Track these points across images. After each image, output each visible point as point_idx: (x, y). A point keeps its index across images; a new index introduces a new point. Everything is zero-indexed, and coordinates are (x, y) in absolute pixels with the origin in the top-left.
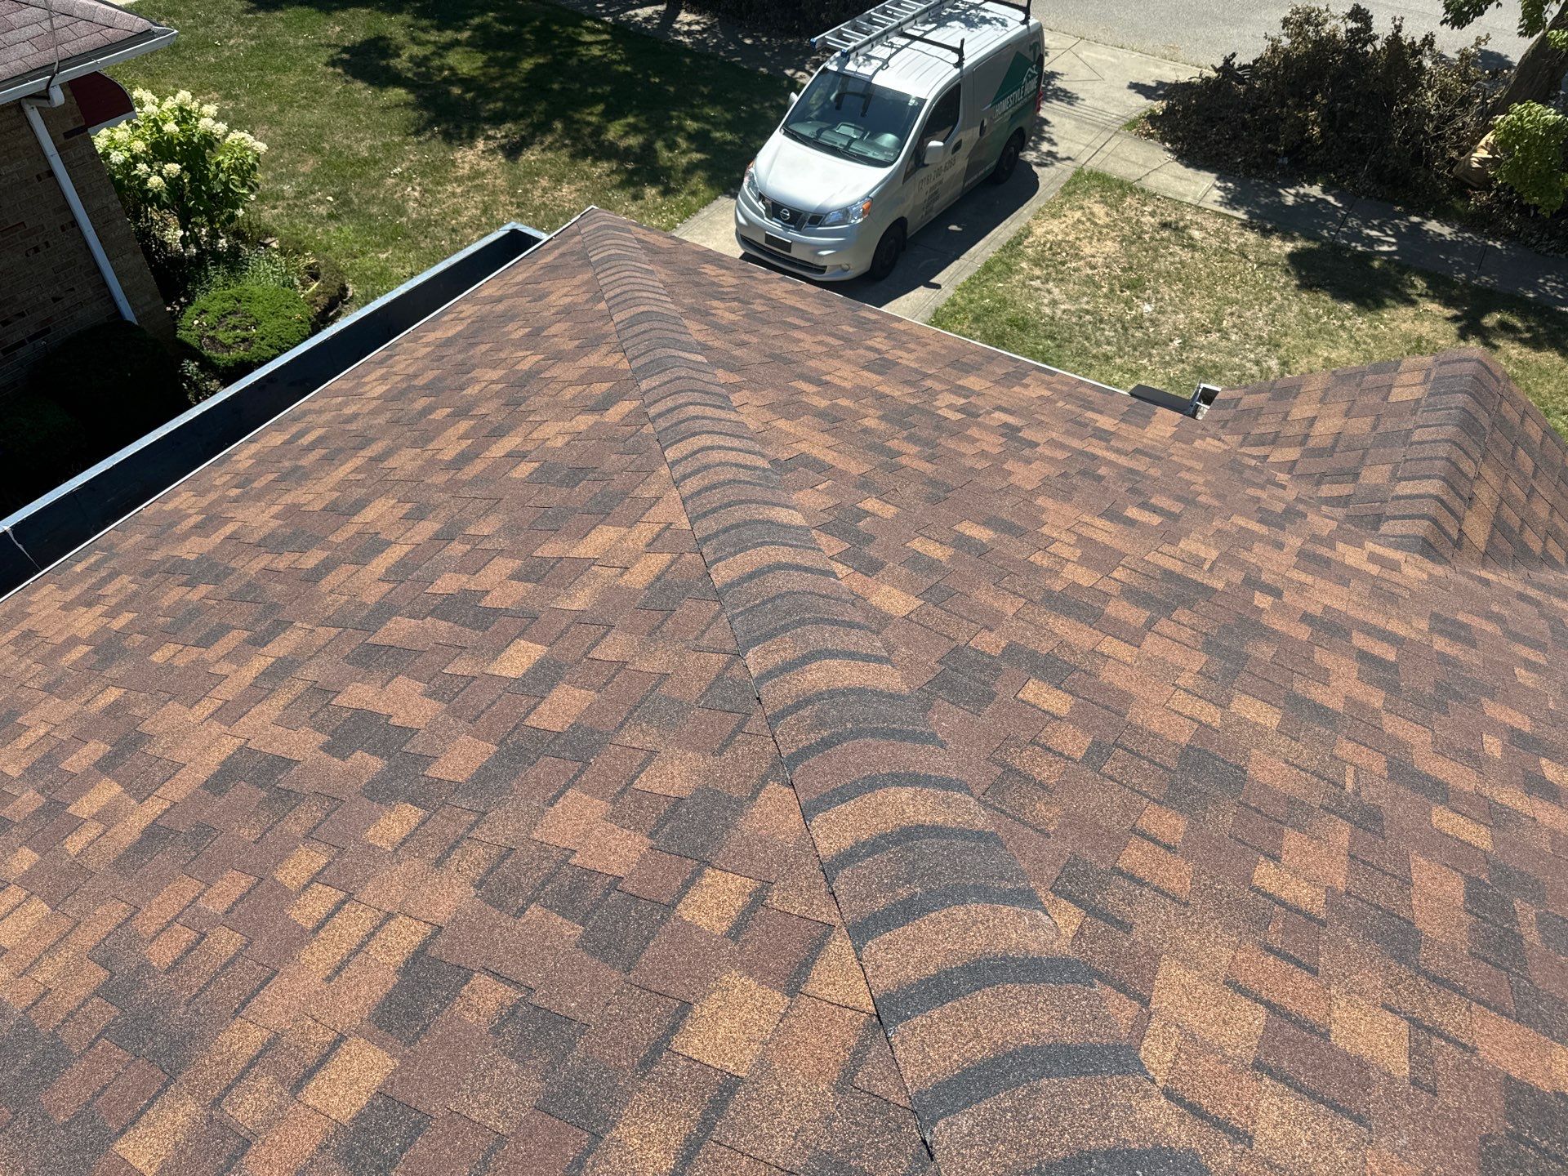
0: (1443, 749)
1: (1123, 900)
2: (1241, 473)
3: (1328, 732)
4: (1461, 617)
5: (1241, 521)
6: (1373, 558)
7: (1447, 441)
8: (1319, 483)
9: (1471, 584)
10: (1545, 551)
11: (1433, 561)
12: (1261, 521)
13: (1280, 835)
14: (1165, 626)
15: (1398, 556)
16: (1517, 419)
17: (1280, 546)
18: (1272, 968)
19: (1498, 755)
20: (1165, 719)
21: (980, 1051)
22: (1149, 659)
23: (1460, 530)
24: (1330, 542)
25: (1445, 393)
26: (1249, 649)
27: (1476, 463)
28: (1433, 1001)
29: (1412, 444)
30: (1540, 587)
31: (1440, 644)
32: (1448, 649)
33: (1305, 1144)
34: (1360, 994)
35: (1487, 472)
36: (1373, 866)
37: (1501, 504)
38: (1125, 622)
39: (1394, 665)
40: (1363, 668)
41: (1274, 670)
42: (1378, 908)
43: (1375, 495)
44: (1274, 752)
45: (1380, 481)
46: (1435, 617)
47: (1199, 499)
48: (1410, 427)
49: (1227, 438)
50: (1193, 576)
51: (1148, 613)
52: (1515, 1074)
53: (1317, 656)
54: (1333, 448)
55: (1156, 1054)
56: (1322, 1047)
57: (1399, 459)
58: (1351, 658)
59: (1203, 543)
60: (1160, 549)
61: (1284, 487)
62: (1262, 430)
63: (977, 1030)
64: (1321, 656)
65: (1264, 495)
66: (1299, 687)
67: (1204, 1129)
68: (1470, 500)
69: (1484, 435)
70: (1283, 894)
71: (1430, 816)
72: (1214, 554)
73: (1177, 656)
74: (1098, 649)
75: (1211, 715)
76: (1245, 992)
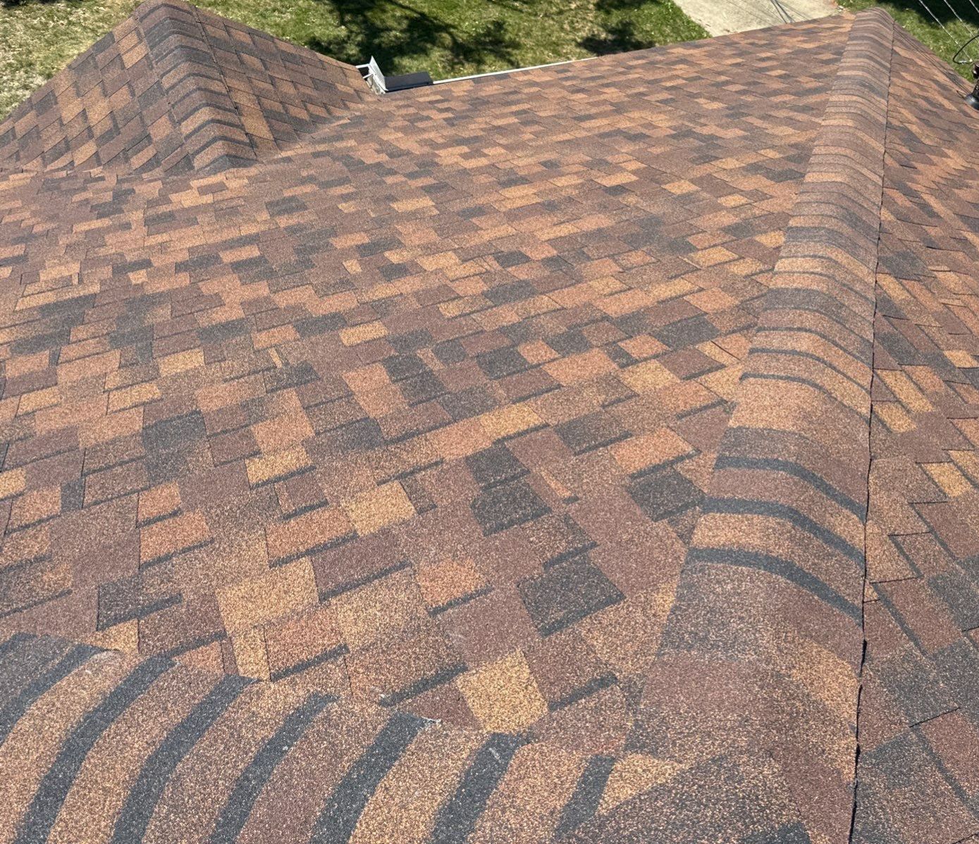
0: (324, 291)
1: (162, 582)
2: (58, 188)
3: (242, 338)
4: (287, 194)
5: (84, 227)
6: (203, 191)
7: (189, 75)
8: (127, 159)
9: (279, 167)
10: (311, 115)
11: (245, 166)
12: (100, 216)
13: (249, 436)
14: (69, 352)
15: (219, 178)
16: (224, 34)
17: (127, 226)
18: (297, 527)
19: (359, 270)
20: (113, 423)
21: (117, 801)
22: (71, 388)
23: (247, 134)
24: (164, 199)
25: (160, 41)
26: (149, 320)
27: (221, 81)
28: (405, 453)
29: (167, 92)
30: (323, 141)
31: (284, 221)
32: (290, 221)
33: (378, 614)
34: (361, 490)
35: (234, 83)
36: (324, 403)
37: (259, 100)
38: (32, 373)
39: (261, 257)
40: (241, 274)
41: (178, 322)
42: (342, 426)
43: (172, 144)
44: (213, 381)
45: (167, 132)
46: (270, 205)
47: (35, 230)
48: (157, 79)
49: (29, 166)
50: (69, 296)
51: (47, 352)
52: (470, 452)
53: (204, 289)
54: (116, 125)
55: (251, 662)
56: (356, 545)
57: (168, 107)
58: (229, 273)
59: (60, 265)
60: (25, 293)
61: (102, 179)
62: (51, 144)
63: (104, 789)
64: (208, 288)
65: (89, 195)
66: (203, 321)
67: (312, 673)
68: (237, 109)
69: (211, 57)
70: (276, 472)
71: (341, 341)
72: (75, 268)
73: (95, 368)
74: (20, 412)
75: (150, 391)
76: (289, 560)
